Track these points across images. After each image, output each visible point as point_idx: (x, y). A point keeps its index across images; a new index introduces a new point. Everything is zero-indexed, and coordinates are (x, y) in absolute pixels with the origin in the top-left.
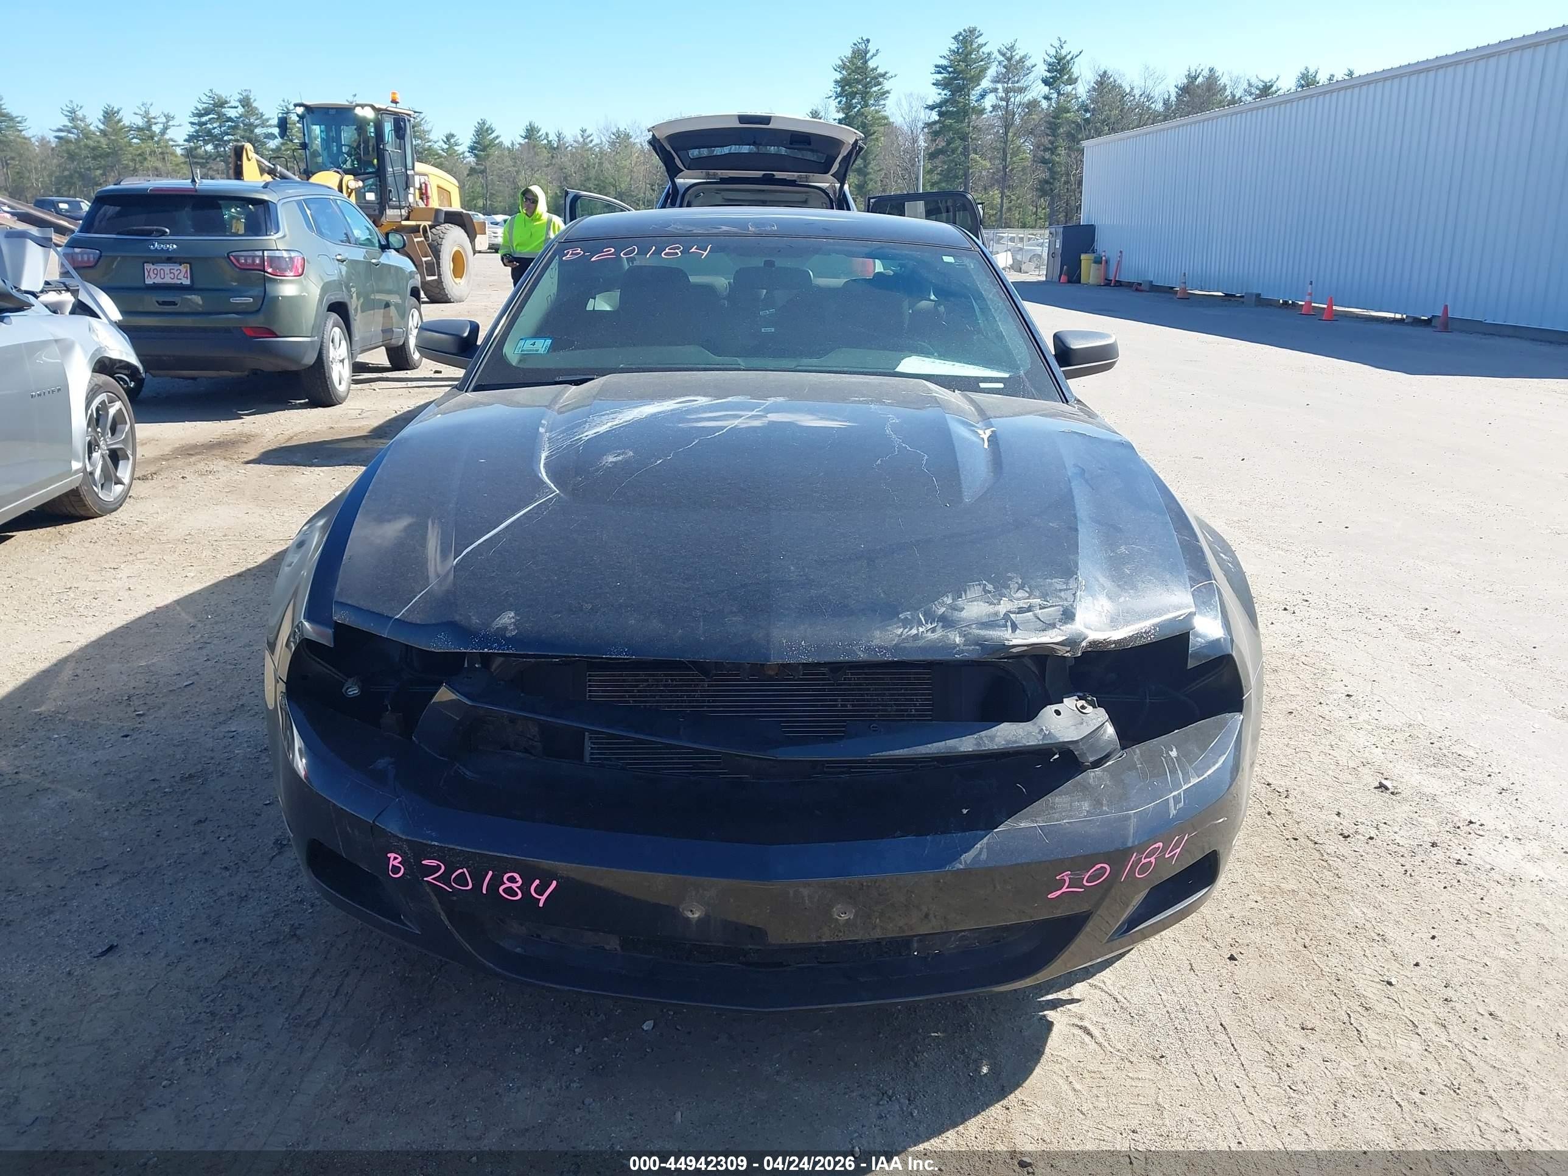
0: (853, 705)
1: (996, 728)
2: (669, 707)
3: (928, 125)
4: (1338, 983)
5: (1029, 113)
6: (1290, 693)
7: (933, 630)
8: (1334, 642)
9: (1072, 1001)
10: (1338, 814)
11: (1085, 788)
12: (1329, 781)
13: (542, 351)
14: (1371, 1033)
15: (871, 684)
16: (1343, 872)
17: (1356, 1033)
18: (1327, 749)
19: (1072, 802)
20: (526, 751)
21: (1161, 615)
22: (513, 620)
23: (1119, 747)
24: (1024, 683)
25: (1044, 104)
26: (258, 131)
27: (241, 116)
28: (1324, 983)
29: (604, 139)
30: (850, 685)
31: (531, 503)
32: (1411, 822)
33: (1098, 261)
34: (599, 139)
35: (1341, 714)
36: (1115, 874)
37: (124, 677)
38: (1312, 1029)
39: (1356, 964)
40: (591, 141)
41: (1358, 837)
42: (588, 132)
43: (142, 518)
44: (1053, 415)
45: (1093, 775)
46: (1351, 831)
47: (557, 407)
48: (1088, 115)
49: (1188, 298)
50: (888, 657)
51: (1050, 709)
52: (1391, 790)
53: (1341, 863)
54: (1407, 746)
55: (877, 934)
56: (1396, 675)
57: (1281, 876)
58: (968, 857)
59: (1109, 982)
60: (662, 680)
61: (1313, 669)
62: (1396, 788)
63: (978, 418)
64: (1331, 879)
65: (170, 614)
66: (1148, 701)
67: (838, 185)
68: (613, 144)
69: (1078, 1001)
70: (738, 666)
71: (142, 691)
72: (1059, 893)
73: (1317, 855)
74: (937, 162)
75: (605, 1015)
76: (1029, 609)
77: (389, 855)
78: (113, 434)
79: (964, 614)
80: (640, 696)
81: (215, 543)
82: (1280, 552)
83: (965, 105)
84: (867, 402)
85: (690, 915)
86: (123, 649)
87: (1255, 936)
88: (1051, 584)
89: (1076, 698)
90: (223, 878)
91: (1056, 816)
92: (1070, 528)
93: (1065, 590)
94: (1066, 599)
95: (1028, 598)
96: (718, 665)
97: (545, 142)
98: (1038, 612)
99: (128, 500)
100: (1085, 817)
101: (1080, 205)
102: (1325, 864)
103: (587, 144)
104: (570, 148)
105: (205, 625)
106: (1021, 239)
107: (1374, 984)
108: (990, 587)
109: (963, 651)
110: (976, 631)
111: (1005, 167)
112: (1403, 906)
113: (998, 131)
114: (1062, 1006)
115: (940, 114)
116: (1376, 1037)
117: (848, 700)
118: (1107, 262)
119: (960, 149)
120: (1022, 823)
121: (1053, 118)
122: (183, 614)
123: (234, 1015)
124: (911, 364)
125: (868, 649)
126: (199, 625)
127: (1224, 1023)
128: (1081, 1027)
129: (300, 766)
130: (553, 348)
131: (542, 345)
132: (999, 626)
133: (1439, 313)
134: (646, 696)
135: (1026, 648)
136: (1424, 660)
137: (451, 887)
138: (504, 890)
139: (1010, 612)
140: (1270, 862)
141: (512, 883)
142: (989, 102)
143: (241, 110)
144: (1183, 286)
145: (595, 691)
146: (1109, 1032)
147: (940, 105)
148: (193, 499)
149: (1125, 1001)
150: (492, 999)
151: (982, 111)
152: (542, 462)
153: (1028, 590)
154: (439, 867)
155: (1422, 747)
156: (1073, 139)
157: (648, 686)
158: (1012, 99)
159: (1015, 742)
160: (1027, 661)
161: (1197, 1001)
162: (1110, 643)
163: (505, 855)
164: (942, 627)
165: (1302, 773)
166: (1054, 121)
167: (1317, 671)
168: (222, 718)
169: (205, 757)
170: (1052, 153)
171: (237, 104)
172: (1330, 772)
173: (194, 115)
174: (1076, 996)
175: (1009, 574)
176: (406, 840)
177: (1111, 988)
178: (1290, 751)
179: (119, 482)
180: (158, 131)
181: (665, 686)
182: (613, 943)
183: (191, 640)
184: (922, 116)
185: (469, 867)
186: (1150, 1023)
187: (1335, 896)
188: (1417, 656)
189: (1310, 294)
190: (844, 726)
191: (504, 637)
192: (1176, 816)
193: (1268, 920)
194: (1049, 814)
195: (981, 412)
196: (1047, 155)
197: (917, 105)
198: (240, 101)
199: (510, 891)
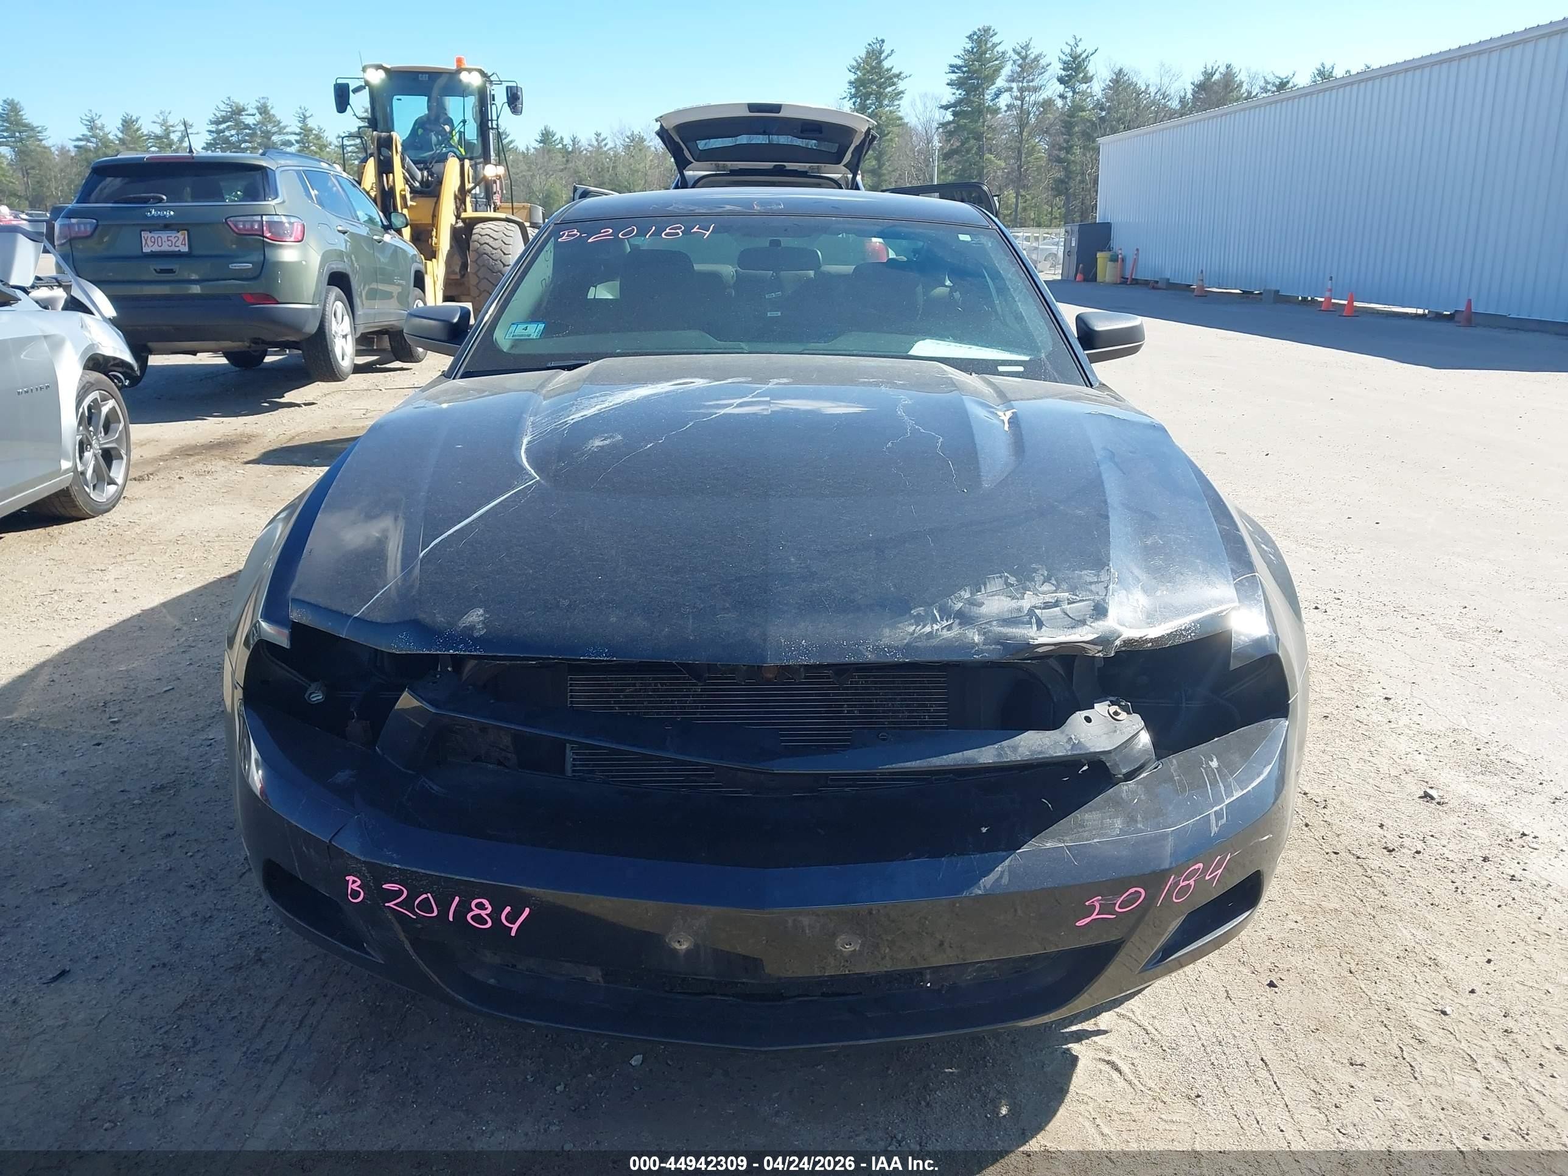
0: (860, 712)
1: (1018, 737)
2: (658, 713)
3: (943, 125)
4: (1389, 1013)
5: (1045, 112)
6: (1324, 695)
7: (949, 628)
8: (1370, 642)
9: (1099, 1033)
10: (1381, 826)
11: (1118, 803)
12: (1371, 790)
13: (534, 336)
14: (1426, 1070)
15: (881, 688)
16: (1389, 889)
17: (1409, 1069)
18: (1367, 756)
19: (1103, 818)
20: (500, 763)
21: (1201, 610)
22: (481, 618)
23: (1154, 757)
24: (1050, 687)
25: (1059, 103)
26: (275, 138)
27: (259, 123)
28: (1373, 1012)
29: (618, 143)
30: (856, 689)
31: (508, 491)
32: (1459, 835)
33: (1114, 259)
34: (614, 142)
35: (1380, 719)
36: (1151, 899)
37: (102, 682)
38: (1362, 1065)
39: (1408, 992)
40: (606, 145)
41: (1403, 850)
42: (602, 136)
43: (135, 518)
44: (1077, 398)
45: (1126, 788)
46: (1396, 844)
47: (544, 392)
48: (1104, 114)
49: (1205, 295)
50: (900, 658)
51: (1080, 716)
52: (1438, 800)
53: (1386, 880)
54: (1452, 752)
55: (887, 966)
56: (1437, 677)
57: (1321, 894)
58: (988, 881)
59: (1138, 1012)
60: (650, 685)
61: (1348, 671)
62: (1442, 797)
63: (999, 401)
64: (1377, 897)
65: (155, 616)
66: (1184, 705)
67: (850, 176)
68: (627, 147)
69: (1105, 1032)
70: (734, 669)
71: (120, 697)
72: (1088, 920)
73: (1360, 871)
74: (952, 162)
75: (590, 1049)
76: (1056, 604)
77: (347, 878)
78: (106, 433)
79: (984, 610)
80: (627, 702)
81: (207, 544)
82: (1308, 549)
83: (980, 104)
84: (877, 384)
85: (677, 946)
86: (104, 653)
87: (1296, 960)
88: (1080, 577)
89: (1108, 703)
90: (188, 897)
91: (1086, 834)
92: (1101, 515)
93: (1097, 582)
94: (1098, 593)
95: (1055, 592)
96: (710, 667)
97: (560, 146)
98: (1066, 607)
99: (122, 501)
100: (1118, 835)
101: (1096, 204)
102: (1369, 880)
103: (601, 148)
104: (585, 152)
105: (191, 628)
106: (1037, 239)
107: (1427, 1014)
108: (1012, 580)
109: (982, 651)
110: (997, 629)
111: (1020, 167)
112: (1455, 927)
113: (1013, 131)
114: (1088, 1038)
115: (955, 114)
116: (1431, 1073)
117: (855, 706)
118: (1123, 260)
119: (975, 149)
120: (1048, 843)
121: (1068, 116)
122: (169, 617)
123: (188, 1049)
124: (925, 347)
125: (877, 649)
126: (185, 628)
127: (1265, 1058)
128: (1108, 1062)
129: (256, 778)
130: (545, 333)
131: (535, 330)
132: (1023, 623)
133: (1463, 308)
134: (633, 702)
135: (1053, 647)
136: (1466, 661)
137: (415, 914)
138: (472, 918)
139: (1035, 607)
140: (1308, 878)
141: (481, 909)
142: (1004, 101)
143: (258, 117)
144: (1200, 283)
145: (577, 697)
146: (1139, 1068)
147: (954, 105)
148: (188, 499)
149: (1156, 1033)
150: (469, 1030)
151: (996, 111)
152: (524, 447)
153: (1054, 582)
154: (401, 892)
155: (1468, 754)
156: (1089, 137)
157: (636, 691)
158: (1027, 98)
159: (1040, 753)
160: (1053, 662)
161: (1235, 1032)
162: (1146, 641)
163: (472, 879)
164: (960, 624)
165: (1341, 782)
166: (1070, 120)
167: (1352, 673)
168: (200, 725)
169: (179, 766)
170: (1068, 153)
171: (255, 111)
172: (1370, 780)
173: (212, 123)
174: (1103, 1027)
175: (1034, 566)
176: (364, 862)
177: (1140, 1018)
178: (1326, 758)
179: (112, 482)
180: (176, 139)
181: (654, 690)
182: (594, 975)
183: (175, 644)
184: (937, 116)
185: (434, 892)
186: (1183, 1058)
187: (1381, 916)
188: (1458, 656)
189: (1330, 290)
190: (848, 735)
191: (471, 637)
192: (1218, 835)
193: (1309, 941)
194: (1078, 832)
195: (1001, 394)
196: (1062, 155)
197: (932, 105)
198: (258, 108)
199: (478, 918)
